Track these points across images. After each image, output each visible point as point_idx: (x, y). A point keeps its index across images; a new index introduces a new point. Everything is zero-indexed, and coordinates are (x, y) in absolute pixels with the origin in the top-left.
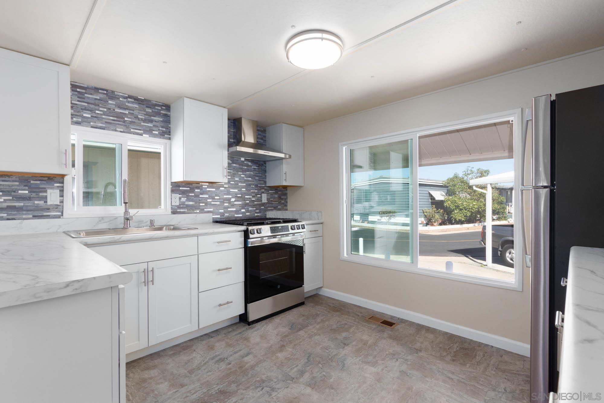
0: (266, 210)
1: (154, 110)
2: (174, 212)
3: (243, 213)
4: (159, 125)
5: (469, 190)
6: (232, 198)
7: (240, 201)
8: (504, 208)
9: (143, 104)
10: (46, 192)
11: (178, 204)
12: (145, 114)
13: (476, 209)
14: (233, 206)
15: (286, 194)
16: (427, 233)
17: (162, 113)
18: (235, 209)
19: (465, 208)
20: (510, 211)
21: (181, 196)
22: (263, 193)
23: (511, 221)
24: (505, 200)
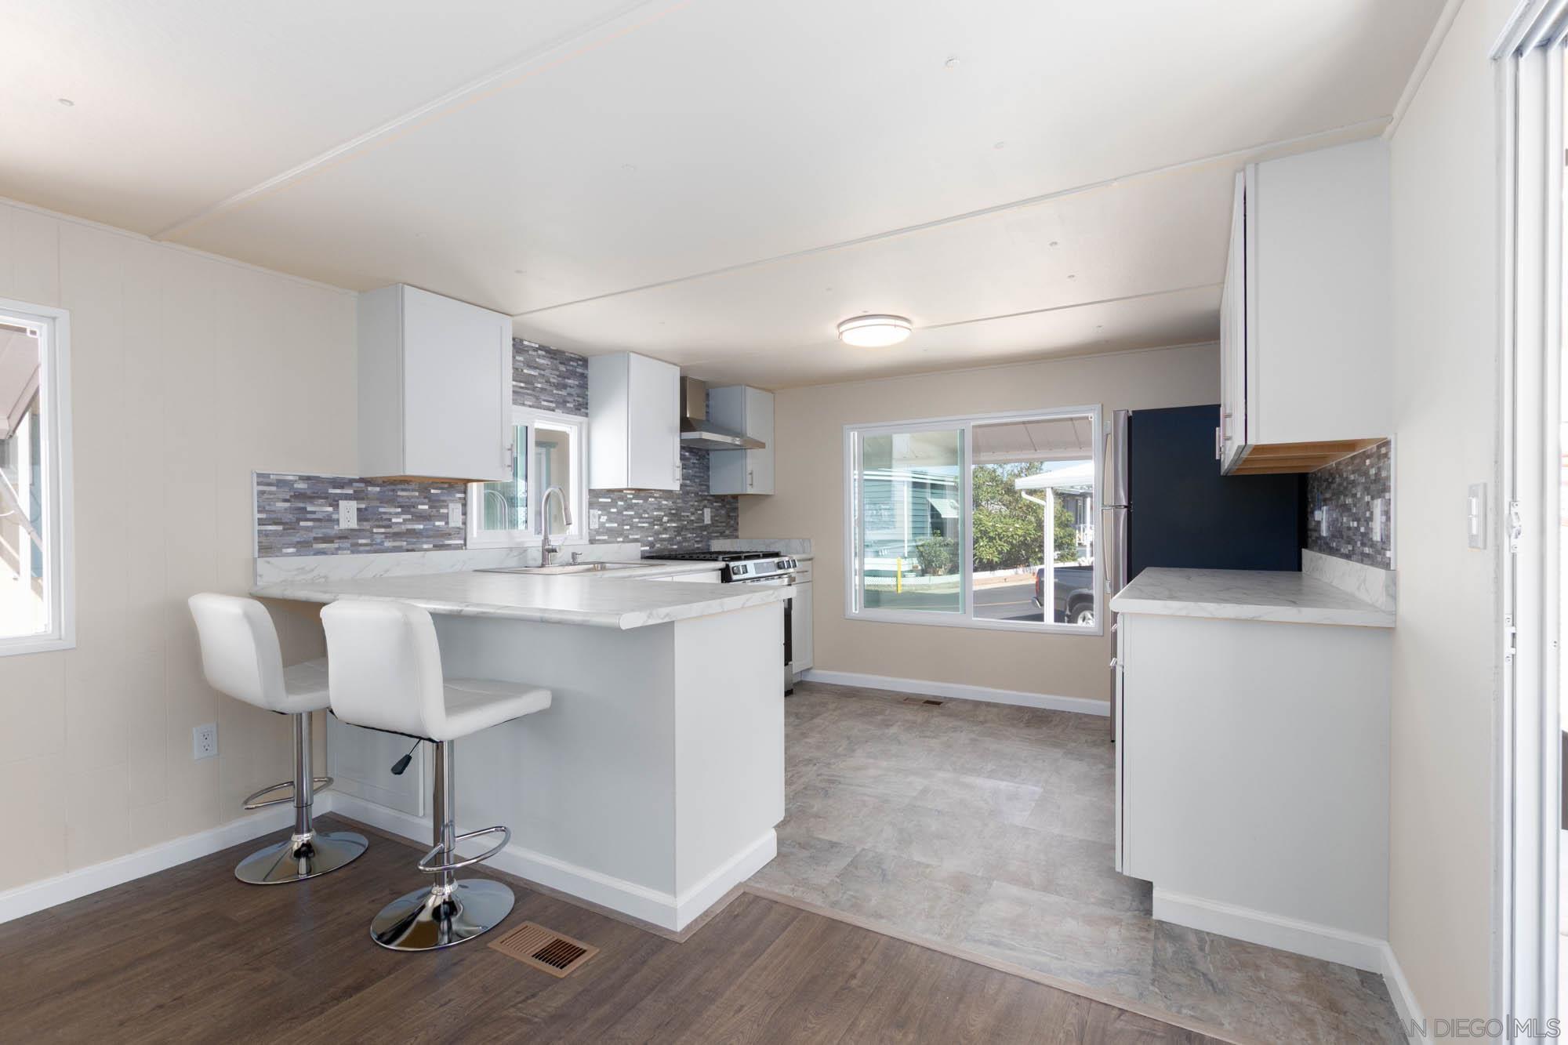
0: (710, 538)
1: (568, 368)
2: (592, 541)
3: (679, 543)
4: (574, 393)
5: (1006, 497)
6: (665, 515)
7: (674, 522)
8: (1072, 536)
9: (556, 359)
10: (447, 507)
11: (597, 526)
12: (558, 376)
13: (1021, 538)
14: (666, 530)
15: (735, 509)
16: (927, 590)
17: (578, 373)
18: (667, 536)
19: (999, 535)
20: (1082, 542)
21: (600, 512)
22: (705, 506)
23: (1085, 561)
24: (1073, 519)
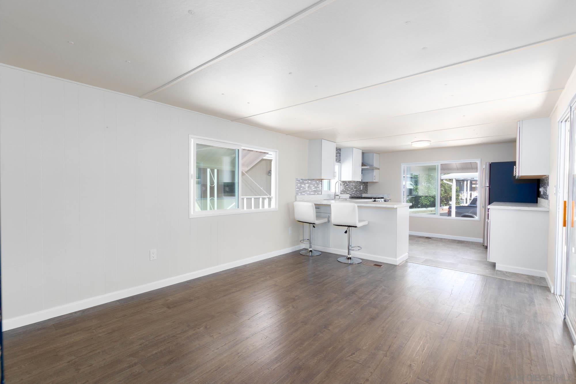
0: (362, 193)
2: (341, 194)
3: (356, 194)
4: (338, 158)
7: (355, 189)
15: (367, 186)
17: (339, 153)
18: (354, 192)
20: (462, 198)
22: (361, 185)
24: (459, 189)
